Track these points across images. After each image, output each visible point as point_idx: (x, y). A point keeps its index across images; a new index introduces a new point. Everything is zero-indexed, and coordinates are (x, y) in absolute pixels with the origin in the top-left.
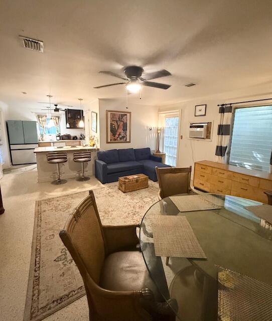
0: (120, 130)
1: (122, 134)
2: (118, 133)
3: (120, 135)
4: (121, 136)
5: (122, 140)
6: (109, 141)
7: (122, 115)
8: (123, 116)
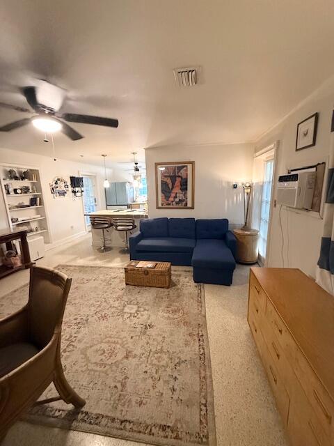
0: (177, 190)
1: (180, 196)
2: (173, 195)
3: (176, 197)
4: (177, 200)
5: (180, 205)
6: (160, 205)
7: (178, 167)
8: (180, 168)
